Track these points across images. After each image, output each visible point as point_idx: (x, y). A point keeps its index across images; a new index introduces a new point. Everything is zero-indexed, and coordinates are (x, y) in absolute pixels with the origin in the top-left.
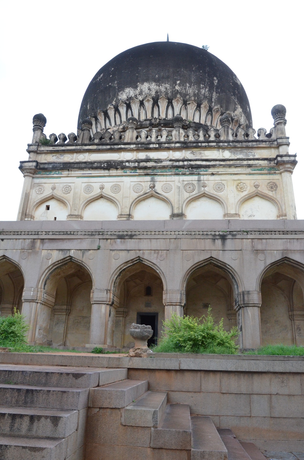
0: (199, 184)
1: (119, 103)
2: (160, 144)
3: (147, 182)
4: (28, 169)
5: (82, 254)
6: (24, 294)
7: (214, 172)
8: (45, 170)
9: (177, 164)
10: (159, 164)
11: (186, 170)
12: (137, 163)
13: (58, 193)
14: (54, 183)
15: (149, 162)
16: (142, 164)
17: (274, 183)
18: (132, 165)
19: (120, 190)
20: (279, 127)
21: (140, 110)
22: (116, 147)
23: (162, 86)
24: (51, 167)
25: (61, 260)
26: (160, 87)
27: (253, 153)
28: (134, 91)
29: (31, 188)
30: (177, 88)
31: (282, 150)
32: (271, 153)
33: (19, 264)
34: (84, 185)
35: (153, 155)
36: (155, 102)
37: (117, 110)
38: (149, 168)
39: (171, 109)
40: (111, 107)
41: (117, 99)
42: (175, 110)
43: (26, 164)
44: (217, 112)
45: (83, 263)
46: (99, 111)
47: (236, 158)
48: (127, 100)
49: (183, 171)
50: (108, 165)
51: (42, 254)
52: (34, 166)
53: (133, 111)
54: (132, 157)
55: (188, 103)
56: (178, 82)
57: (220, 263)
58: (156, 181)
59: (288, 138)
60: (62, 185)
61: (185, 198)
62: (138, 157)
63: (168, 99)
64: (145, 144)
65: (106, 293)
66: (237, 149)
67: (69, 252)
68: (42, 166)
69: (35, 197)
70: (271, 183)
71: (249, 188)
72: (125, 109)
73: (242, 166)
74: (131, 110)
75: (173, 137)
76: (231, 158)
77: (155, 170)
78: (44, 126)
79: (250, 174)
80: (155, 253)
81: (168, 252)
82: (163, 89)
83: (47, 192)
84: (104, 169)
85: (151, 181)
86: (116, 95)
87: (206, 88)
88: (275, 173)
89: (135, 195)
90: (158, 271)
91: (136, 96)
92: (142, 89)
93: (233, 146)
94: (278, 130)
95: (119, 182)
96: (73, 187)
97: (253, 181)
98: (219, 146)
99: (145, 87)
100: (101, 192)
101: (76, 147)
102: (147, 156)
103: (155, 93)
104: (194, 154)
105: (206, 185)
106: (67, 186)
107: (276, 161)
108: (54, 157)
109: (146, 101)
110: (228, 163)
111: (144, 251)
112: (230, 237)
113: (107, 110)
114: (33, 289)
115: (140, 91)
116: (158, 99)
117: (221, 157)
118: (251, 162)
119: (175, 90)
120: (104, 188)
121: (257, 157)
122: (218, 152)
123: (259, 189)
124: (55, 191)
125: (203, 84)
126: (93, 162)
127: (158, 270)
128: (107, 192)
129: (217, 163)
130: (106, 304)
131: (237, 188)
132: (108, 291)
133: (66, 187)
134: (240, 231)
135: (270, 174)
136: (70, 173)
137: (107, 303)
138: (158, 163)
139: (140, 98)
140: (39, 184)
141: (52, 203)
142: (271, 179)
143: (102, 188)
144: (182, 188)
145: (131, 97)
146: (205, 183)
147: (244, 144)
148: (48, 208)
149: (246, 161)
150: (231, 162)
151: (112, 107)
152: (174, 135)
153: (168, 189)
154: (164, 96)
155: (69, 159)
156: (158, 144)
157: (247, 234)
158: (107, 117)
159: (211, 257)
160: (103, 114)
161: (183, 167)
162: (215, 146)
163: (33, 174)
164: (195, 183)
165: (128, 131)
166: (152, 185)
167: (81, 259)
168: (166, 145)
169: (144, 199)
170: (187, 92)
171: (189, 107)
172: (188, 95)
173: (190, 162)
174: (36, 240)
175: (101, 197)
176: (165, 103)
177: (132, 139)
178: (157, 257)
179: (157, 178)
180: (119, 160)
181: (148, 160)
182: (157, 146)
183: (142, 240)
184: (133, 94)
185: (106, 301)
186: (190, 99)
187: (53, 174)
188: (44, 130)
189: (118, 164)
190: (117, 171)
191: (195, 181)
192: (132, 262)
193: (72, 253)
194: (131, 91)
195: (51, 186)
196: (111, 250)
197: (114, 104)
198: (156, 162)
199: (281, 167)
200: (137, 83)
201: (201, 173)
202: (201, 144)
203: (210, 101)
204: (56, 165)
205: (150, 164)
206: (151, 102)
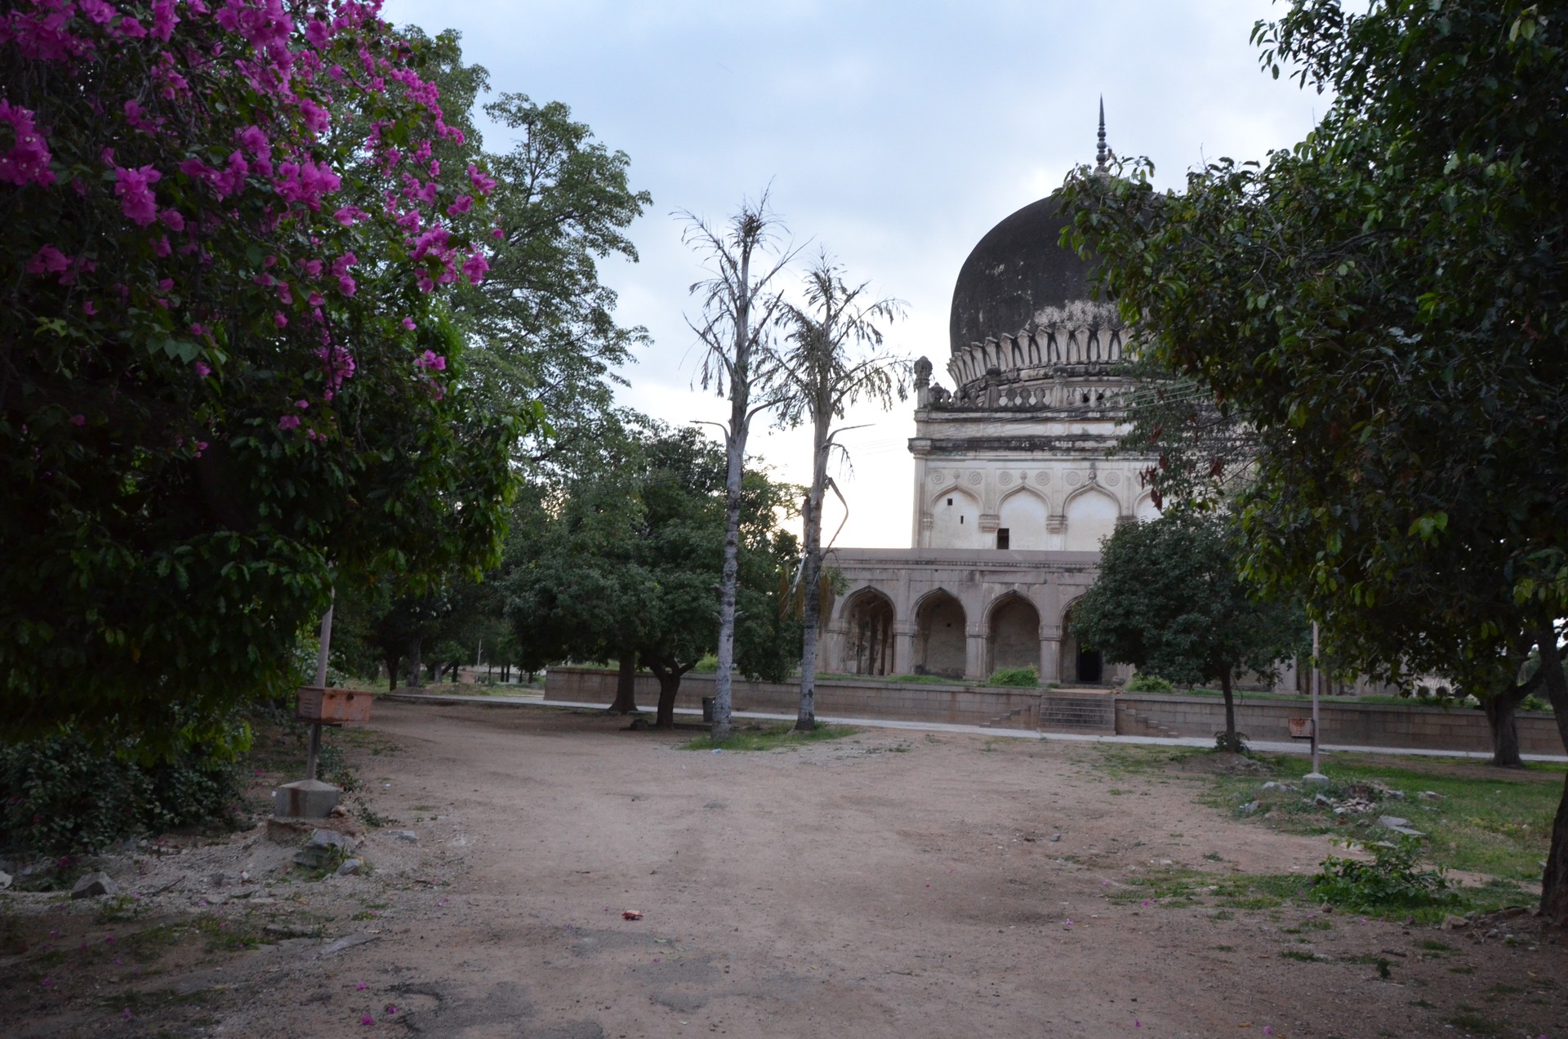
1: (1037, 328)
2: (1103, 410)
3: (1086, 469)
4: (921, 448)
5: (1027, 588)
6: (967, 628)
8: (943, 449)
10: (1102, 444)
12: (1070, 441)
13: (964, 483)
14: (957, 468)
15: (1089, 440)
16: (1079, 444)
18: (1064, 445)
19: (1048, 480)
21: (1070, 346)
22: (1039, 415)
23: (1103, 307)
24: (950, 444)
25: (1004, 594)
26: (1101, 308)
28: (1060, 312)
29: (925, 476)
33: (958, 598)
34: (998, 472)
35: (1094, 429)
36: (1093, 335)
37: (1032, 340)
38: (1089, 449)
39: (1117, 345)
40: (1023, 332)
41: (1033, 322)
42: (1122, 347)
43: (917, 443)
45: (1029, 598)
48: (1049, 326)
50: (1031, 445)
51: (984, 587)
52: (928, 444)
54: (1063, 431)
58: (1098, 469)
60: (968, 472)
61: (1138, 493)
62: (1072, 431)
63: (1113, 328)
64: (1081, 410)
65: (1055, 629)
67: (1013, 586)
68: (938, 444)
69: (934, 488)
72: (1046, 340)
74: (1056, 344)
75: (1121, 399)
77: (1096, 453)
78: (930, 375)
82: (1105, 313)
83: (949, 482)
84: (1026, 448)
85: (1090, 469)
86: (1030, 315)
89: (1069, 489)
91: (1063, 322)
92: (1072, 312)
95: (1046, 468)
96: (983, 475)
99: (1077, 307)
100: (1023, 482)
101: (983, 414)
102: (1084, 429)
103: (1093, 318)
106: (975, 474)
108: (953, 429)
109: (1079, 331)
113: (1016, 338)
114: (976, 624)
115: (1069, 314)
116: (1097, 329)
120: (1026, 476)
124: (959, 479)
126: (1009, 438)
128: (1031, 482)
130: (1056, 640)
136: (977, 454)
138: (1101, 442)
139: (1070, 326)
140: (935, 470)
141: (955, 496)
143: (1024, 477)
144: (1133, 479)
145: (1055, 323)
148: (950, 502)
151: (1026, 334)
153: (1113, 480)
154: (1106, 324)
155: (975, 432)
156: (1099, 410)
160: (1009, 339)
161: (1135, 449)
163: (928, 454)
165: (1055, 388)
166: (1092, 474)
167: (1026, 593)
168: (1111, 413)
169: (1081, 494)
174: (975, 572)
175: (1023, 489)
176: (1108, 335)
177: (1061, 401)
179: (1100, 465)
180: (1045, 434)
181: (1085, 437)
182: (1098, 415)
184: (1059, 318)
185: (1056, 637)
187: (954, 456)
189: (1044, 441)
190: (1043, 452)
192: (1081, 597)
194: (1055, 312)
195: (952, 472)
196: (1058, 584)
197: (1028, 329)
198: (1097, 440)
200: (1064, 301)
204: (958, 442)
205: (1090, 444)
206: (1087, 334)
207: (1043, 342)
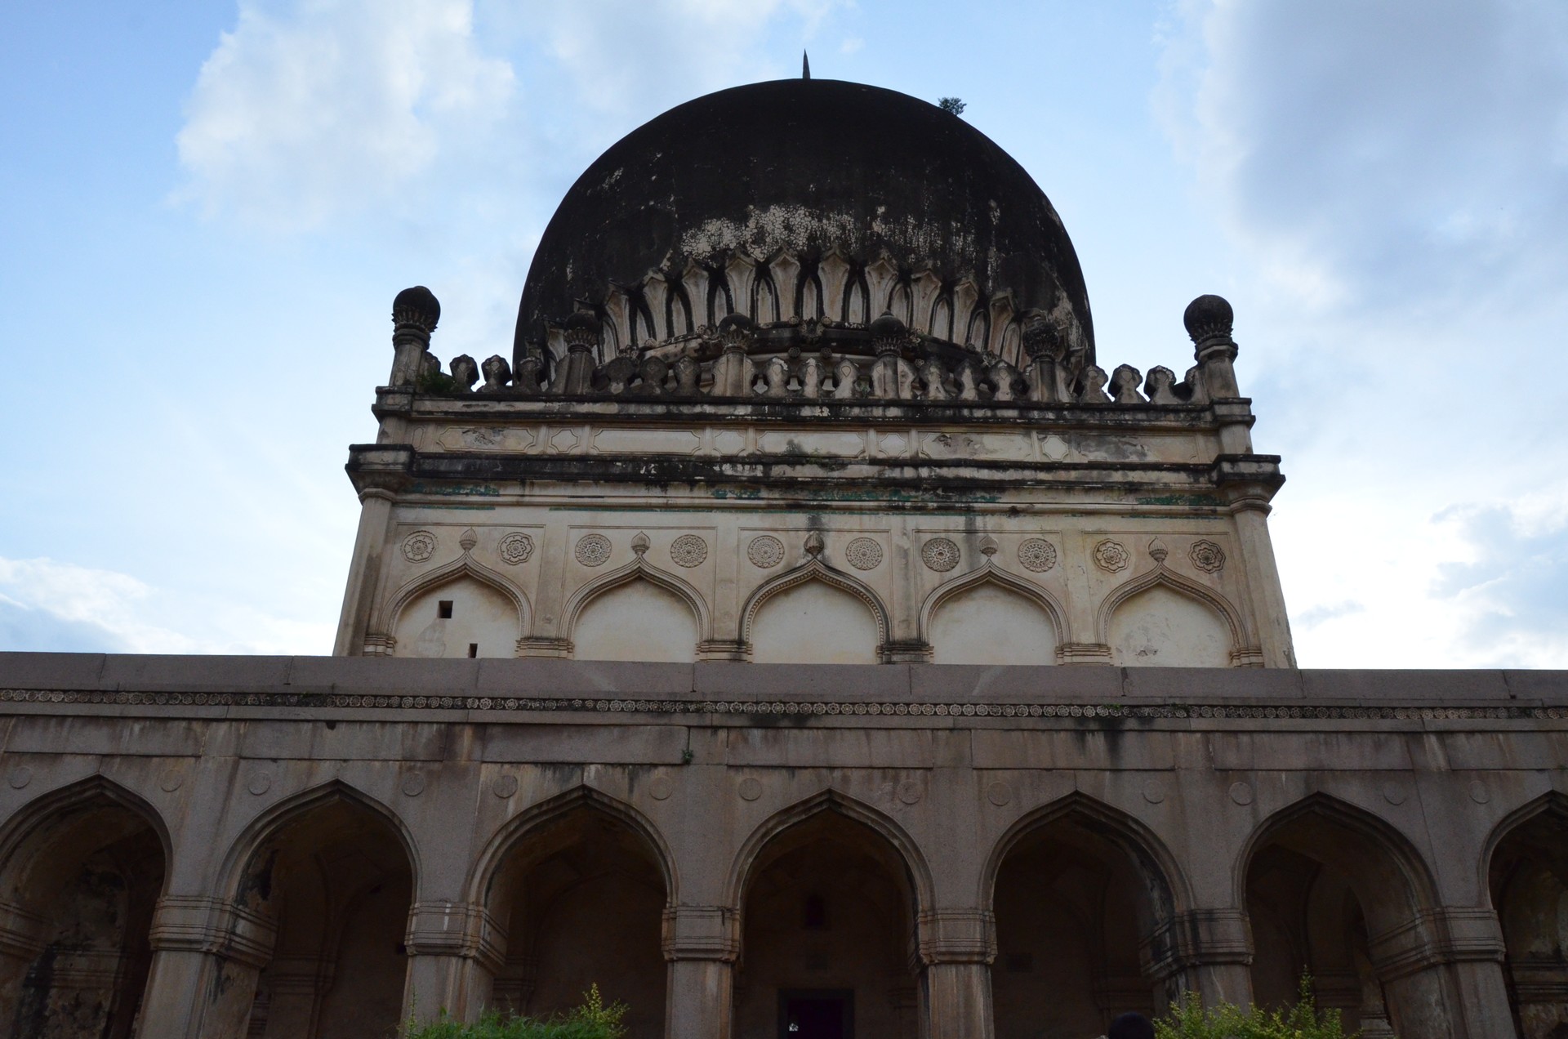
0: (969, 543)
1: (686, 265)
2: (835, 405)
3: (797, 530)
4: (379, 473)
5: (627, 780)
6: (414, 924)
7: (1018, 506)
8: (438, 477)
9: (896, 473)
10: (836, 474)
11: (927, 496)
12: (760, 468)
13: (486, 559)
14: (472, 525)
15: (803, 464)
16: (777, 471)
17: (1213, 545)
18: (745, 472)
19: (704, 555)
20: (1213, 365)
21: (757, 294)
22: (685, 410)
23: (829, 219)
24: (460, 468)
25: (548, 802)
26: (824, 221)
27: (1139, 448)
28: (737, 229)
29: (386, 541)
30: (878, 227)
31: (1230, 441)
32: (1199, 450)
33: (394, 815)
34: (576, 535)
35: (812, 442)
36: (809, 274)
37: (676, 290)
38: (803, 485)
39: (860, 294)
40: (655, 276)
41: (678, 252)
42: (871, 298)
43: (372, 456)
44: (1003, 309)
45: (633, 814)
46: (612, 288)
47: (1085, 460)
48: (712, 257)
49: (916, 497)
50: (661, 468)
51: (482, 779)
52: (403, 464)
53: (732, 293)
54: (742, 446)
55: (913, 277)
56: (881, 210)
57: (1106, 816)
58: (828, 531)
59: (1248, 402)
60: (498, 534)
61: (928, 587)
62: (763, 447)
63: (851, 261)
64: (785, 405)
65: (719, 920)
66: (1085, 432)
67: (579, 773)
68: (427, 465)
69: (403, 571)
70: (1203, 546)
71: (1133, 559)
72: (704, 287)
73: (1108, 488)
74: (727, 291)
75: (876, 384)
76: (1068, 461)
77: (822, 493)
78: (433, 328)
79: (1134, 514)
80: (884, 778)
81: (929, 774)
82: (833, 230)
83: (446, 555)
84: (648, 482)
85: (809, 530)
86: (673, 240)
87: (967, 232)
88: (1214, 512)
89: (758, 575)
90: (896, 843)
91: (742, 247)
92: (762, 227)
93: (1074, 422)
94: (1211, 376)
95: (698, 528)
96: (537, 542)
97: (1146, 539)
98: (1030, 419)
99: (774, 218)
100: (640, 560)
101: (548, 404)
102: (790, 443)
103: (808, 239)
104: (947, 444)
105: (994, 546)
106: (516, 538)
107: (1214, 475)
108: (471, 437)
109: (777, 265)
110: (1062, 475)
111: (849, 772)
112: (1131, 724)
113: (641, 286)
114: (449, 905)
115: (755, 231)
116: (817, 261)
117: (1037, 458)
118: (1135, 476)
119: (872, 234)
120: (648, 548)
121: (1151, 458)
122: (1026, 439)
123: (1166, 563)
124: (475, 553)
125: (957, 221)
126: (609, 459)
127: (896, 837)
128: (659, 560)
129: (1028, 474)
130: (719, 960)
131: (1096, 560)
132: (725, 912)
133: (512, 539)
134: (1164, 706)
135: (1197, 515)
136: (527, 492)
137: (725, 956)
138: (833, 470)
139: (758, 254)
140: (415, 528)
141: (461, 596)
142: (1203, 530)
143: (641, 548)
144: (914, 554)
145: (725, 250)
146: (989, 540)
147: (1110, 418)
148: (446, 610)
149: (1120, 473)
150: (1073, 475)
151: (660, 277)
152: (879, 379)
153: (866, 556)
154: (838, 252)
155: (524, 444)
156: (828, 405)
157: (1189, 716)
158: (638, 310)
159: (1077, 793)
160: (624, 298)
161: (916, 484)
162: (1015, 419)
163: (396, 491)
164: (959, 538)
165: (724, 359)
166: (813, 543)
167: (623, 796)
168: (856, 411)
169: (787, 590)
170: (911, 243)
171: (916, 290)
172: (912, 251)
173: (938, 470)
174: (457, 728)
175: (639, 577)
176: (840, 275)
177: (738, 385)
178: (893, 793)
179: (830, 520)
180: (698, 453)
181: (796, 458)
182: (826, 412)
183: (838, 731)
184: (734, 240)
185: (721, 951)
186: (919, 265)
187: (467, 494)
188: (431, 342)
189: (696, 466)
190: (691, 490)
191: (958, 531)
192: (804, 812)
193: (591, 776)
194: (725, 230)
195: (459, 533)
196: (730, 767)
197: (665, 268)
198: (823, 466)
199: (1232, 496)
200: (747, 206)
201: (975, 505)
202: (971, 413)
203: (981, 276)
204: (478, 462)
205: (804, 472)
206: (795, 270)
207: (698, 292)
